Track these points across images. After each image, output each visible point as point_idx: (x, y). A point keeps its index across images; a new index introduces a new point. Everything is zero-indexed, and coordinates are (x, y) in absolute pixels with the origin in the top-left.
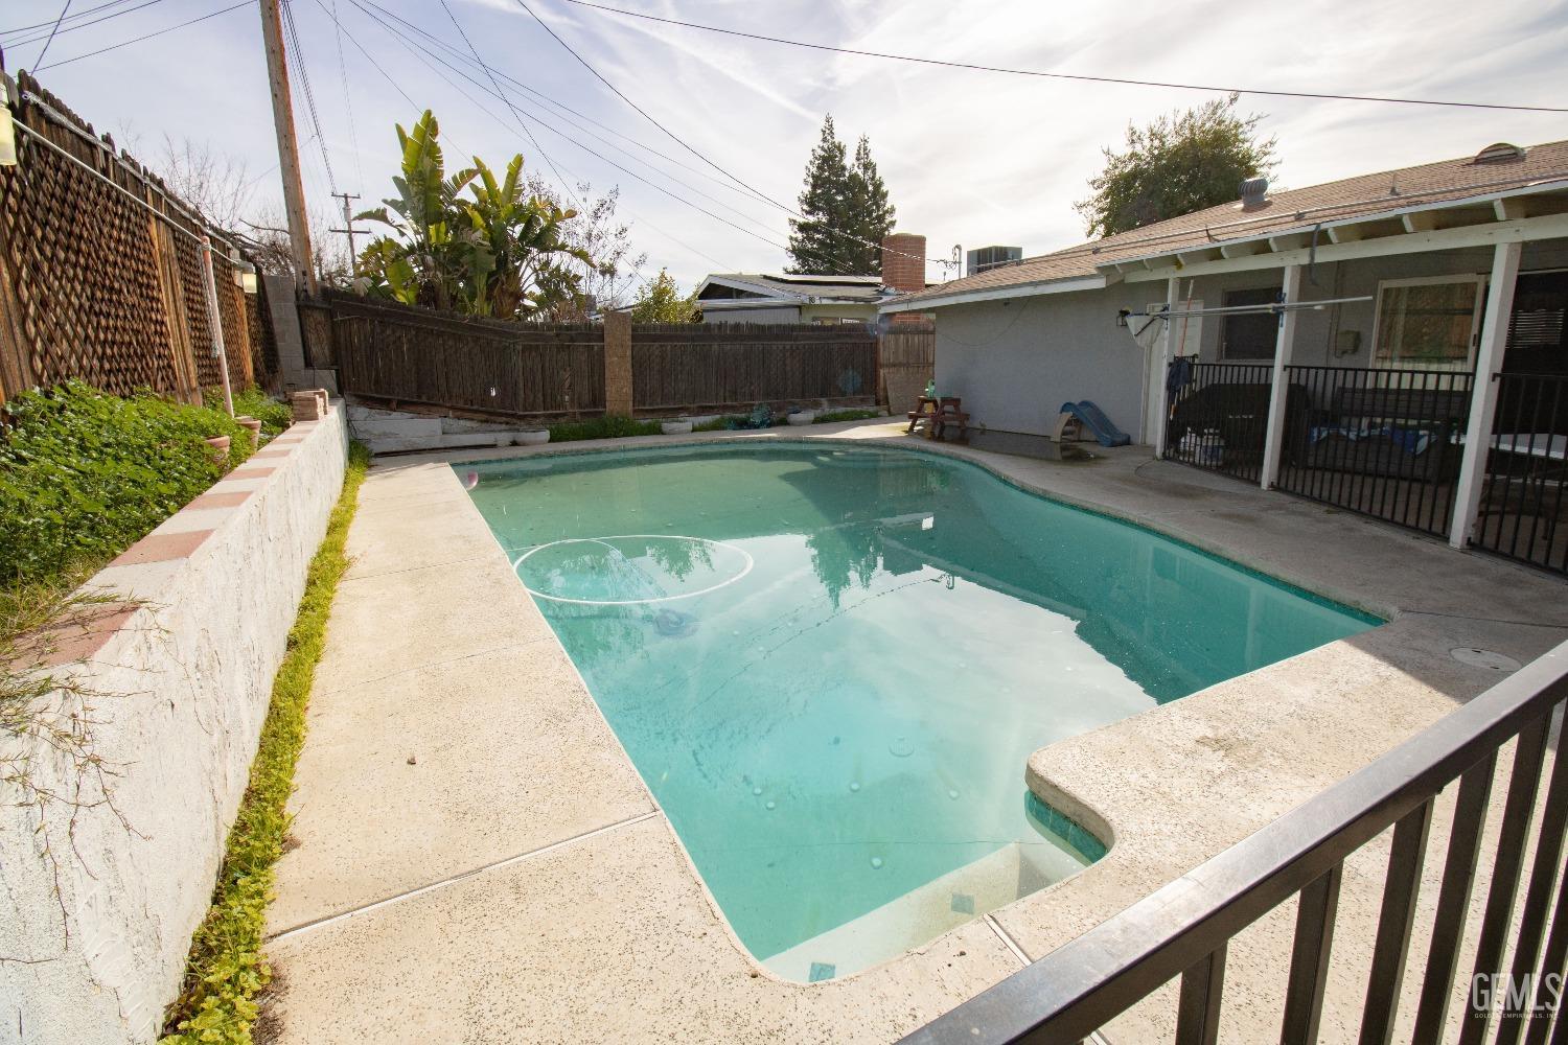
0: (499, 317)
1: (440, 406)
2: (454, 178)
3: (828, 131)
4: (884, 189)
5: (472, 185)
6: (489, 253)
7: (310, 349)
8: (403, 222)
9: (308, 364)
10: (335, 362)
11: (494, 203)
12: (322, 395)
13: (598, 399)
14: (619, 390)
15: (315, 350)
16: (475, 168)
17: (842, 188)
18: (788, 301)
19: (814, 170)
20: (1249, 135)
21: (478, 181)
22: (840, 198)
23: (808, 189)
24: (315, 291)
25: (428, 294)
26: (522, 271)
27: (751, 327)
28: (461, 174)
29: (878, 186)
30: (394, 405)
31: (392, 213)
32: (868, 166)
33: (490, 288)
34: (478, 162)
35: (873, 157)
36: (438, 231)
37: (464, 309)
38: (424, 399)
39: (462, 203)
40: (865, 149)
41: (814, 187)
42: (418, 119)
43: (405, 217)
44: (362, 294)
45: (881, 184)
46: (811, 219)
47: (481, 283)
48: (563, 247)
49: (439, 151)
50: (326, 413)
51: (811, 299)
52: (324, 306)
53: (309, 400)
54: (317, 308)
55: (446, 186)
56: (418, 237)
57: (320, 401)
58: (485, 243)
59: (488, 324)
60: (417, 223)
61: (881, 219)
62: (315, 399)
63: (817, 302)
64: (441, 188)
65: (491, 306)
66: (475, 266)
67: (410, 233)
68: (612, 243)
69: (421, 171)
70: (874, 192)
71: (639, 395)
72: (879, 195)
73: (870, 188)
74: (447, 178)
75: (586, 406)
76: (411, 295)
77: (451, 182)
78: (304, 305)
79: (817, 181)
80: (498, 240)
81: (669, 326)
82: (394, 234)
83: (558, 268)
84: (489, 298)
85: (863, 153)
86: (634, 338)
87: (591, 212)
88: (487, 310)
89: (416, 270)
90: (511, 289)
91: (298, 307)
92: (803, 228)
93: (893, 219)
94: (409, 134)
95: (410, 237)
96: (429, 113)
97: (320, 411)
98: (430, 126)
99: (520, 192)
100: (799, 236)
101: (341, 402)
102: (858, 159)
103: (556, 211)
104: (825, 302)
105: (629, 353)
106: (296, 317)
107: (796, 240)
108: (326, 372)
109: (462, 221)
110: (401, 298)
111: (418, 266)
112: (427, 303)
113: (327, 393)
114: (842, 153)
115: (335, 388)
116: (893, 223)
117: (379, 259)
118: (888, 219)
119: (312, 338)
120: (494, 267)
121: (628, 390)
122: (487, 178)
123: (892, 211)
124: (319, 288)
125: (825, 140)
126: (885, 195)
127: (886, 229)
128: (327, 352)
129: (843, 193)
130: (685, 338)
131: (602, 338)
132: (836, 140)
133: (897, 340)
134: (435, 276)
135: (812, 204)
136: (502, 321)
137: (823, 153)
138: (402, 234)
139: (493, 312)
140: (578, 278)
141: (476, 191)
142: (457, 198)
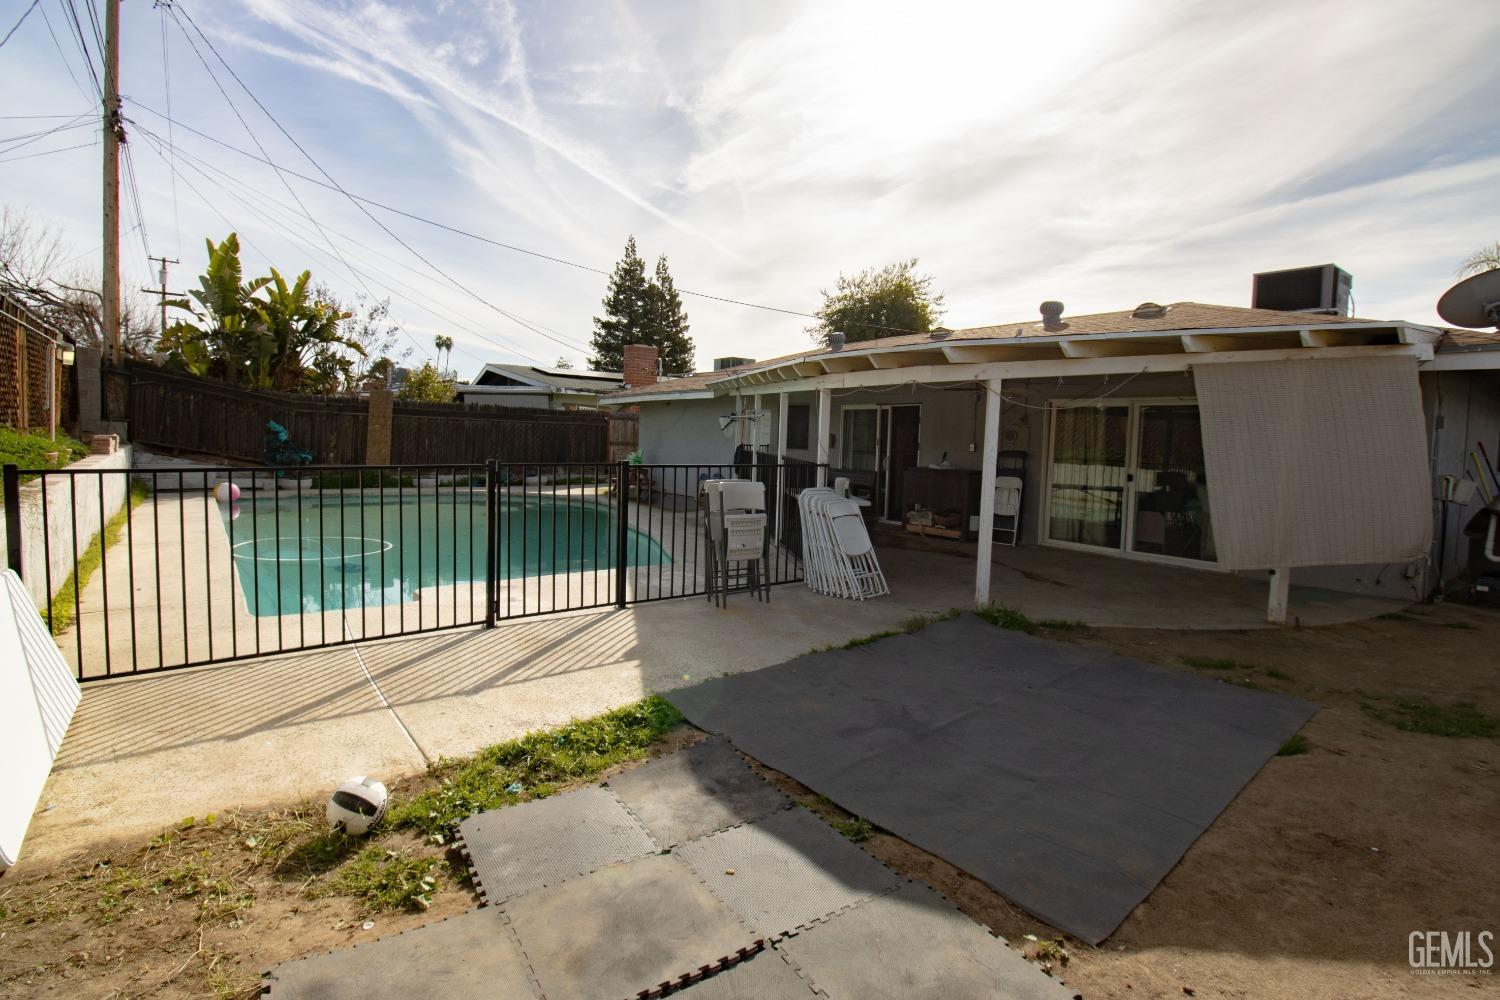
0: (278, 389)
1: (218, 455)
2: (251, 284)
3: (631, 248)
4: (679, 299)
5: (267, 288)
6: (273, 340)
7: (108, 405)
8: (204, 311)
9: (105, 416)
10: (128, 416)
11: (282, 303)
12: (114, 438)
13: (359, 455)
14: (379, 451)
15: (112, 406)
16: (270, 276)
17: (643, 295)
18: (540, 390)
19: (617, 279)
20: (928, 290)
21: (273, 286)
22: (640, 303)
23: (611, 295)
24: (119, 360)
25: (218, 367)
26: (302, 354)
27: (498, 408)
28: (257, 281)
29: (674, 297)
30: (176, 452)
31: (195, 303)
32: (666, 280)
33: (273, 367)
34: (273, 272)
35: (671, 273)
36: (232, 321)
37: (248, 381)
38: (204, 450)
39: (256, 301)
40: (664, 266)
41: (618, 293)
42: (225, 238)
43: (206, 307)
44: (160, 365)
45: (677, 295)
46: (614, 319)
47: (265, 362)
48: (339, 340)
49: (238, 263)
50: (115, 450)
51: (559, 390)
52: (127, 373)
53: (104, 440)
54: (119, 374)
55: (243, 289)
56: (215, 322)
57: (112, 442)
58: (269, 333)
59: (268, 394)
60: (215, 312)
61: (676, 323)
62: (109, 441)
63: (563, 392)
64: (237, 290)
65: (272, 381)
66: (259, 348)
67: (208, 319)
68: (383, 338)
69: (221, 277)
70: (670, 300)
71: (397, 454)
72: (674, 304)
73: (668, 297)
74: (244, 283)
75: (348, 463)
76: (204, 367)
77: (248, 286)
78: (107, 370)
79: (620, 289)
80: (282, 332)
81: (427, 405)
82: (193, 321)
83: (334, 354)
84: (271, 374)
85: (662, 269)
86: (395, 411)
87: (368, 313)
88: (268, 382)
89: (210, 349)
90: (291, 368)
91: (102, 373)
92: (606, 325)
93: (687, 324)
94: (217, 246)
95: (209, 324)
96: (234, 235)
97: (111, 449)
98: (233, 245)
99: (306, 297)
100: (603, 332)
101: (129, 446)
102: (657, 273)
103: (335, 312)
104: (569, 392)
105: (389, 422)
106: (99, 380)
107: (599, 335)
108: (120, 423)
109: (253, 316)
110: (195, 370)
111: (212, 345)
112: (216, 375)
113: (118, 438)
114: (642, 268)
115: (125, 436)
116: (687, 328)
117: (178, 338)
118: (682, 325)
119: (111, 396)
120: (276, 351)
121: (386, 451)
122: (280, 283)
123: (686, 317)
124: (122, 360)
125: (627, 256)
126: (679, 304)
127: (681, 332)
128: (122, 408)
129: (644, 300)
130: (440, 414)
131: (366, 410)
132: (638, 257)
133: (625, 425)
134: (224, 355)
135: (614, 307)
136: (280, 392)
137: (626, 266)
138: (201, 320)
139: (274, 385)
140: (350, 363)
141: (270, 292)
142: (252, 296)
